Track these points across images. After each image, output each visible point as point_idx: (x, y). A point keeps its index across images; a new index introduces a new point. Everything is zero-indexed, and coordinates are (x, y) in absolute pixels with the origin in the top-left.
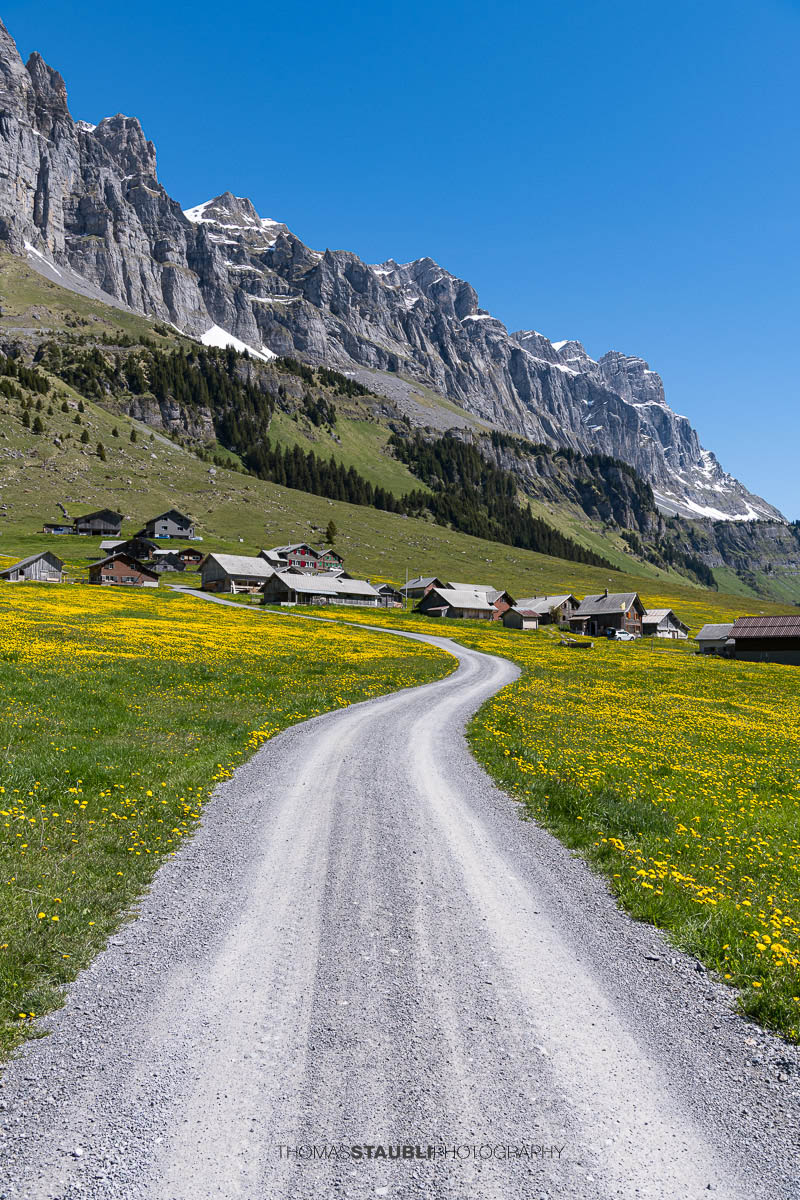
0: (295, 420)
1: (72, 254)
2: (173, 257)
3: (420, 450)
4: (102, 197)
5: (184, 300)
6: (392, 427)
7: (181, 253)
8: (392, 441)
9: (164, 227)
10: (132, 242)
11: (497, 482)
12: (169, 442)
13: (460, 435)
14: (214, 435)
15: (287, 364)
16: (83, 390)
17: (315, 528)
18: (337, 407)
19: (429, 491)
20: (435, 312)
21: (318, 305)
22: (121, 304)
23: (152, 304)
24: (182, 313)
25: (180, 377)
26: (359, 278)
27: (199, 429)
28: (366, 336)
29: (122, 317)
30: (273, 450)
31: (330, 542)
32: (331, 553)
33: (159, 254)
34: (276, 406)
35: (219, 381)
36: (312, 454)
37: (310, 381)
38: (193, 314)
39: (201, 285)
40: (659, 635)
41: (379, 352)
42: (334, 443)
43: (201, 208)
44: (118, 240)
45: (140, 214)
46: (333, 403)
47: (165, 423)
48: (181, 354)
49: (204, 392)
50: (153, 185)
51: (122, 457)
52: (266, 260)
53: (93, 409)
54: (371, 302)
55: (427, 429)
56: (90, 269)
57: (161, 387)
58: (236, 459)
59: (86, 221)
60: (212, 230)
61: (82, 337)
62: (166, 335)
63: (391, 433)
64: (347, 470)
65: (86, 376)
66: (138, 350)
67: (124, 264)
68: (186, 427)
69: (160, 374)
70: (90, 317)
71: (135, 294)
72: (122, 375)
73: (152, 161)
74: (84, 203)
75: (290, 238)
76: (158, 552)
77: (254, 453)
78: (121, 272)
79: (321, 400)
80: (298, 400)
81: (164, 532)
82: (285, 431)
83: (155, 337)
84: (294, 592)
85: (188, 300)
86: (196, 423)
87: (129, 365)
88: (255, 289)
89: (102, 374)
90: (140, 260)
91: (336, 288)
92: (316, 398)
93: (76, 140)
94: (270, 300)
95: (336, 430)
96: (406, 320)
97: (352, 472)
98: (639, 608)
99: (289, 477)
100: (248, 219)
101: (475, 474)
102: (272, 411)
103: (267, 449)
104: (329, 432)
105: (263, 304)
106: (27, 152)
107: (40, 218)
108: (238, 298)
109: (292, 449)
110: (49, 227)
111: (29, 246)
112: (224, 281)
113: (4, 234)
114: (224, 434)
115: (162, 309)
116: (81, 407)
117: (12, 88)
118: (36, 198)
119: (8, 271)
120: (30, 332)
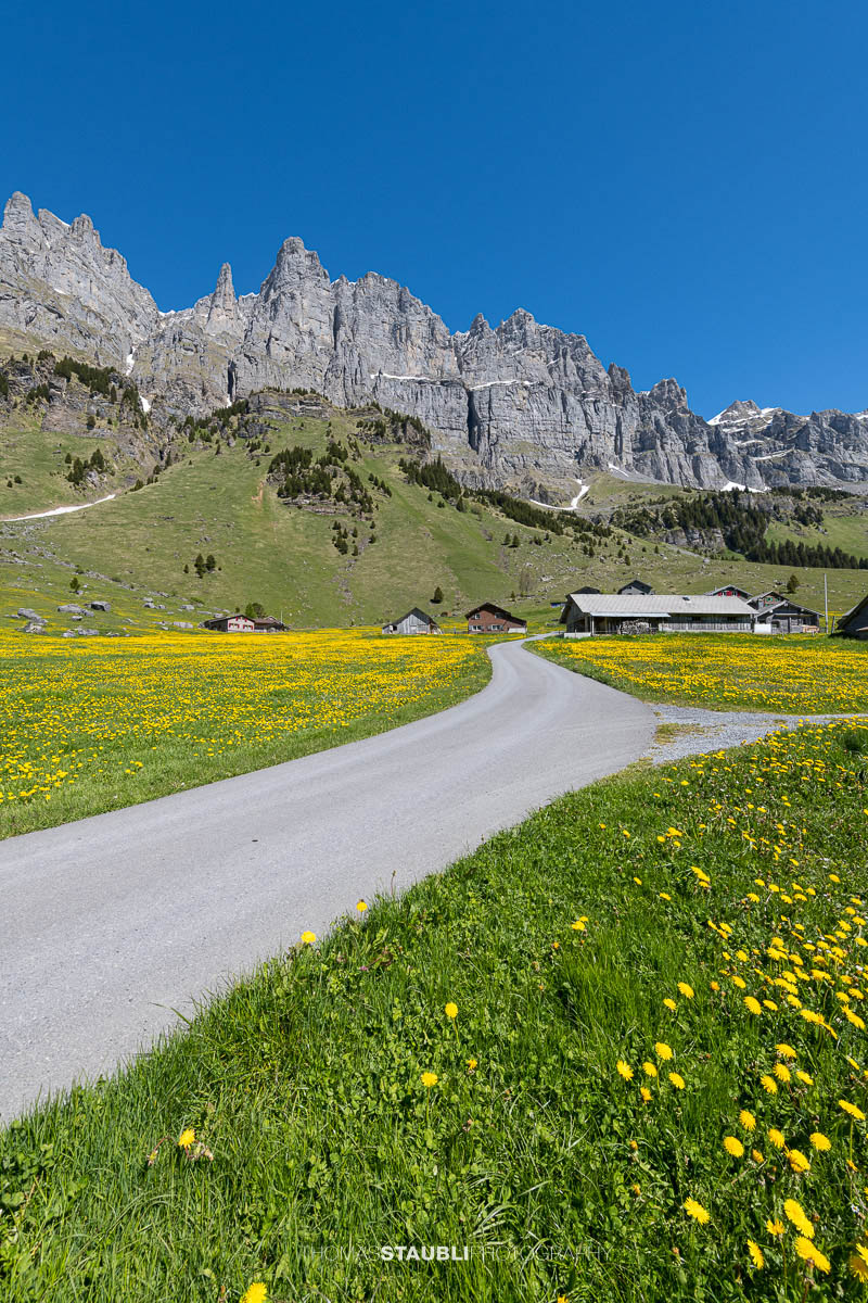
0: (788, 525)
1: (638, 464)
2: (701, 448)
4: (653, 427)
5: (707, 472)
7: (704, 445)
9: (693, 433)
10: (674, 445)
12: (691, 554)
14: (724, 545)
15: (780, 490)
16: (636, 533)
18: (824, 510)
21: (808, 450)
22: (666, 483)
23: (687, 479)
24: (707, 479)
25: (698, 514)
26: (842, 424)
27: (713, 543)
29: (664, 488)
30: (769, 547)
31: (791, 592)
33: (690, 450)
34: (772, 518)
35: (726, 510)
36: (802, 544)
37: (800, 498)
38: (714, 478)
39: (718, 460)
42: (822, 535)
43: (719, 417)
44: (663, 448)
45: (677, 430)
46: (820, 508)
47: (689, 543)
48: (700, 500)
49: (716, 519)
50: (685, 411)
52: (767, 433)
53: (638, 541)
56: (647, 470)
57: (686, 522)
58: (739, 556)
59: (644, 443)
60: (726, 426)
61: (638, 505)
62: (692, 492)
65: (637, 525)
66: (670, 504)
67: (668, 461)
68: (704, 543)
69: (686, 515)
70: (644, 493)
71: (676, 476)
72: (660, 520)
73: (684, 398)
75: (784, 415)
77: (755, 550)
78: (666, 466)
79: (809, 508)
80: (790, 512)
82: (778, 533)
83: (684, 495)
85: (711, 471)
86: (711, 539)
87: (665, 513)
88: (758, 453)
89: (648, 522)
90: (678, 456)
91: (822, 436)
92: (805, 508)
93: (638, 402)
94: (770, 457)
95: (824, 526)
97: (838, 550)
100: (751, 412)
102: (768, 521)
103: (765, 547)
104: (817, 528)
105: (764, 461)
106: (609, 417)
107: (618, 450)
108: (745, 462)
109: (784, 543)
110: (623, 454)
111: (611, 466)
112: (735, 454)
113: (597, 463)
114: (731, 543)
115: (693, 480)
116: (630, 542)
117: (600, 386)
118: (616, 441)
119: (599, 481)
120: (609, 509)
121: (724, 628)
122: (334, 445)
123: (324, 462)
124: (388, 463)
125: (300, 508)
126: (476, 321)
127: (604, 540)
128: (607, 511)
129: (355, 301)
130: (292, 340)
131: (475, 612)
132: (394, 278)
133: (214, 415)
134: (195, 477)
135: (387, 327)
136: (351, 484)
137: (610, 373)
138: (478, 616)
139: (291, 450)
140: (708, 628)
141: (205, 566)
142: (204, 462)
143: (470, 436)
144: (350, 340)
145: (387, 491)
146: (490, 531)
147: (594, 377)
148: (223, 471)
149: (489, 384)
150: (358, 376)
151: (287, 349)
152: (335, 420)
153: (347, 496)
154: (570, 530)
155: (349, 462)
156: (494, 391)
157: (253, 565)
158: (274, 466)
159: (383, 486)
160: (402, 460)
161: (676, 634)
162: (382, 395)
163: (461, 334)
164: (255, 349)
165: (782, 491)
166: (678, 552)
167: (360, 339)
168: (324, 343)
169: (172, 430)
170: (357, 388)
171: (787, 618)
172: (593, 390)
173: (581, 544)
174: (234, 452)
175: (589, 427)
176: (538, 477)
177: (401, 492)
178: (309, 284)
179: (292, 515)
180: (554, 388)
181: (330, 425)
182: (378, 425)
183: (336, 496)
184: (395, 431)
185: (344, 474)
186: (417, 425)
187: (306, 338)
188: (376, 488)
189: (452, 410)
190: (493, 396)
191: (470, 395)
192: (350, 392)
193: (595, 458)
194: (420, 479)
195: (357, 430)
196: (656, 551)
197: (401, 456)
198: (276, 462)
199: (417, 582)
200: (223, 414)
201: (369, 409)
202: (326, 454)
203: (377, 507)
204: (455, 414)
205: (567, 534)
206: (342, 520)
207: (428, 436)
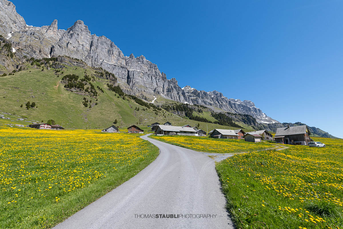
0: (197, 112)
1: (167, 95)
3: (216, 115)
4: (171, 88)
6: (211, 112)
7: (181, 93)
8: (211, 114)
9: (179, 90)
10: (175, 92)
11: (229, 119)
12: (178, 116)
13: (222, 113)
16: (167, 110)
18: (203, 110)
19: (218, 121)
20: (217, 97)
21: (200, 98)
22: (173, 100)
23: (177, 100)
25: (180, 108)
26: (205, 94)
28: (207, 101)
30: (193, 117)
33: (178, 94)
35: (185, 108)
36: (199, 117)
37: (199, 107)
38: (183, 101)
39: (184, 97)
41: (209, 103)
42: (202, 115)
43: (184, 88)
44: (173, 92)
45: (176, 89)
47: (178, 114)
48: (180, 105)
49: (183, 109)
50: (177, 85)
51: (168, 117)
52: (192, 93)
54: (207, 97)
55: (217, 112)
56: (169, 96)
57: (177, 109)
58: (188, 118)
59: (169, 91)
60: (185, 90)
61: (167, 104)
65: (167, 109)
66: (174, 105)
67: (174, 95)
70: (169, 102)
71: (175, 99)
73: (177, 83)
74: (169, 88)
75: (195, 90)
77: (191, 117)
80: (197, 110)
82: (195, 114)
83: (177, 103)
85: (182, 99)
86: (182, 114)
87: (173, 107)
88: (191, 97)
89: (169, 108)
90: (176, 95)
91: (202, 95)
92: (199, 109)
93: (168, 81)
94: (193, 98)
95: (203, 113)
96: (212, 99)
97: (205, 119)
99: (196, 120)
100: (190, 88)
101: (225, 118)
102: (193, 111)
106: (162, 83)
107: (163, 91)
108: (189, 98)
109: (196, 116)
111: (162, 94)
112: (187, 96)
113: (159, 93)
114: (186, 115)
115: (179, 100)
116: (166, 112)
117: (160, 76)
118: (163, 89)
119: (159, 97)
120: (161, 104)
121: (190, 135)
122: (86, 76)
123: (82, 80)
124: (104, 84)
125: (72, 92)
126: (131, 55)
127: (160, 111)
128: (160, 104)
129: (98, 41)
130: (76, 45)
131: (130, 127)
132: (110, 39)
133: (43, 59)
134: (31, 76)
135: (107, 50)
136: (91, 88)
137: (162, 74)
138: (131, 128)
139: (72, 75)
140: (187, 134)
141: (30, 106)
142: (36, 72)
143: (128, 81)
144: (95, 50)
145: (103, 91)
146: (132, 105)
147: (159, 74)
148: (43, 76)
149: (133, 70)
150: (97, 59)
151: (74, 47)
152: (88, 69)
153: (89, 91)
154: (152, 108)
155: (91, 81)
156: (135, 72)
157: (51, 107)
158: (64, 78)
159: (101, 89)
160: (108, 84)
161: (181, 136)
162: (103, 66)
163: (127, 57)
164: (62, 44)
165: (195, 105)
166: (176, 116)
167: (98, 51)
168: (86, 49)
169: (24, 60)
170: (96, 62)
171: (201, 133)
172: (158, 77)
173: (154, 112)
174: (50, 71)
175: (157, 85)
176: (145, 94)
177: (107, 92)
178: (84, 33)
179: (69, 93)
180: (149, 74)
181: (86, 70)
182: (101, 73)
183: (85, 90)
184: (106, 76)
185: (89, 84)
186: (113, 76)
187: (81, 46)
188: (99, 90)
189: (123, 74)
190: (134, 73)
191: (128, 71)
192: (93, 63)
193: (158, 92)
194: (113, 90)
195: (95, 74)
196: (171, 115)
197: (108, 83)
198: (65, 77)
199: (110, 117)
200: (47, 60)
201: (99, 69)
202: (84, 78)
203: (99, 95)
204: (124, 75)
205: (151, 109)
206: (86, 97)
207: (116, 79)
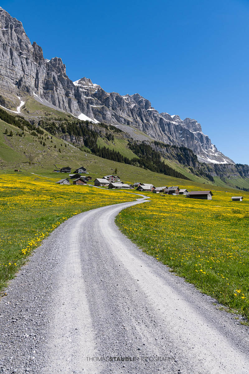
0: (104, 139)
1: (45, 95)
2: (71, 95)
3: (136, 147)
4: (52, 80)
5: (74, 107)
6: (128, 140)
7: (73, 94)
8: (128, 144)
9: (68, 87)
10: (60, 92)
11: (156, 155)
12: (72, 146)
13: (146, 142)
14: (83, 144)
15: (102, 125)
16: (51, 133)
17: (112, 170)
18: (114, 135)
19: (138, 158)
20: (139, 109)
21: (109, 108)
22: (58, 109)
23: (65, 108)
24: (73, 110)
25: (75, 129)
26: (119, 100)
27: (80, 142)
28: (121, 115)
29: (59, 113)
30: (98, 147)
31: (116, 173)
32: (118, 177)
33: (67, 95)
34: (99, 136)
35: (85, 130)
36: (108, 149)
37: (107, 129)
38: (76, 111)
39: (78, 103)
40: (184, 194)
41: (125, 120)
42: (114, 145)
43: (77, 81)
44: (57, 91)
45: (62, 84)
46: (113, 135)
47: (71, 140)
48: (75, 123)
49: (81, 133)
50: (65, 76)
51: (65, 152)
52: (94, 95)
53: (54, 138)
54: (122, 106)
55: (137, 141)
56: (49, 99)
57: (70, 131)
58: (89, 150)
59: (48, 86)
60: (81, 87)
61: (50, 119)
62: (70, 117)
63: (129, 142)
64: (117, 152)
65: (51, 129)
66: (64, 122)
67: (58, 98)
68: (76, 142)
69: (70, 128)
70: (51, 113)
71: (61, 105)
72: (60, 129)
73: (65, 69)
74: (48, 81)
75: (101, 89)
76: (81, 177)
77: (94, 148)
78: (57, 100)
79: (110, 134)
80: (104, 134)
81: (80, 172)
82: (101, 142)
83: (68, 118)
84: (114, 186)
85: (75, 107)
86: (79, 141)
87: (62, 126)
88: (92, 103)
89: (55, 128)
90: (62, 96)
91: (113, 103)
92: (109, 133)
93: (45, 65)
94: (96, 106)
95: (114, 142)
96: (132, 111)
97: (118, 153)
98: (178, 189)
99: (103, 154)
100: (90, 84)
101: (150, 153)
103: (97, 147)
104: (112, 142)
105: (94, 107)
106: (33, 69)
107: (37, 86)
108: (88, 106)
109: (103, 147)
110: (39, 88)
111: (34, 94)
112: (84, 101)
113: (28, 91)
114: (86, 143)
115: (68, 109)
117: (29, 51)
118: (35, 80)
119: (29, 101)
120: (36, 117)
137: (33, 45)
147: (26, 46)
154: (26, 128)
166: (68, 145)
172: (24, 52)
175: (23, 71)
180: (6, 44)
193: (27, 87)
205: (25, 130)
